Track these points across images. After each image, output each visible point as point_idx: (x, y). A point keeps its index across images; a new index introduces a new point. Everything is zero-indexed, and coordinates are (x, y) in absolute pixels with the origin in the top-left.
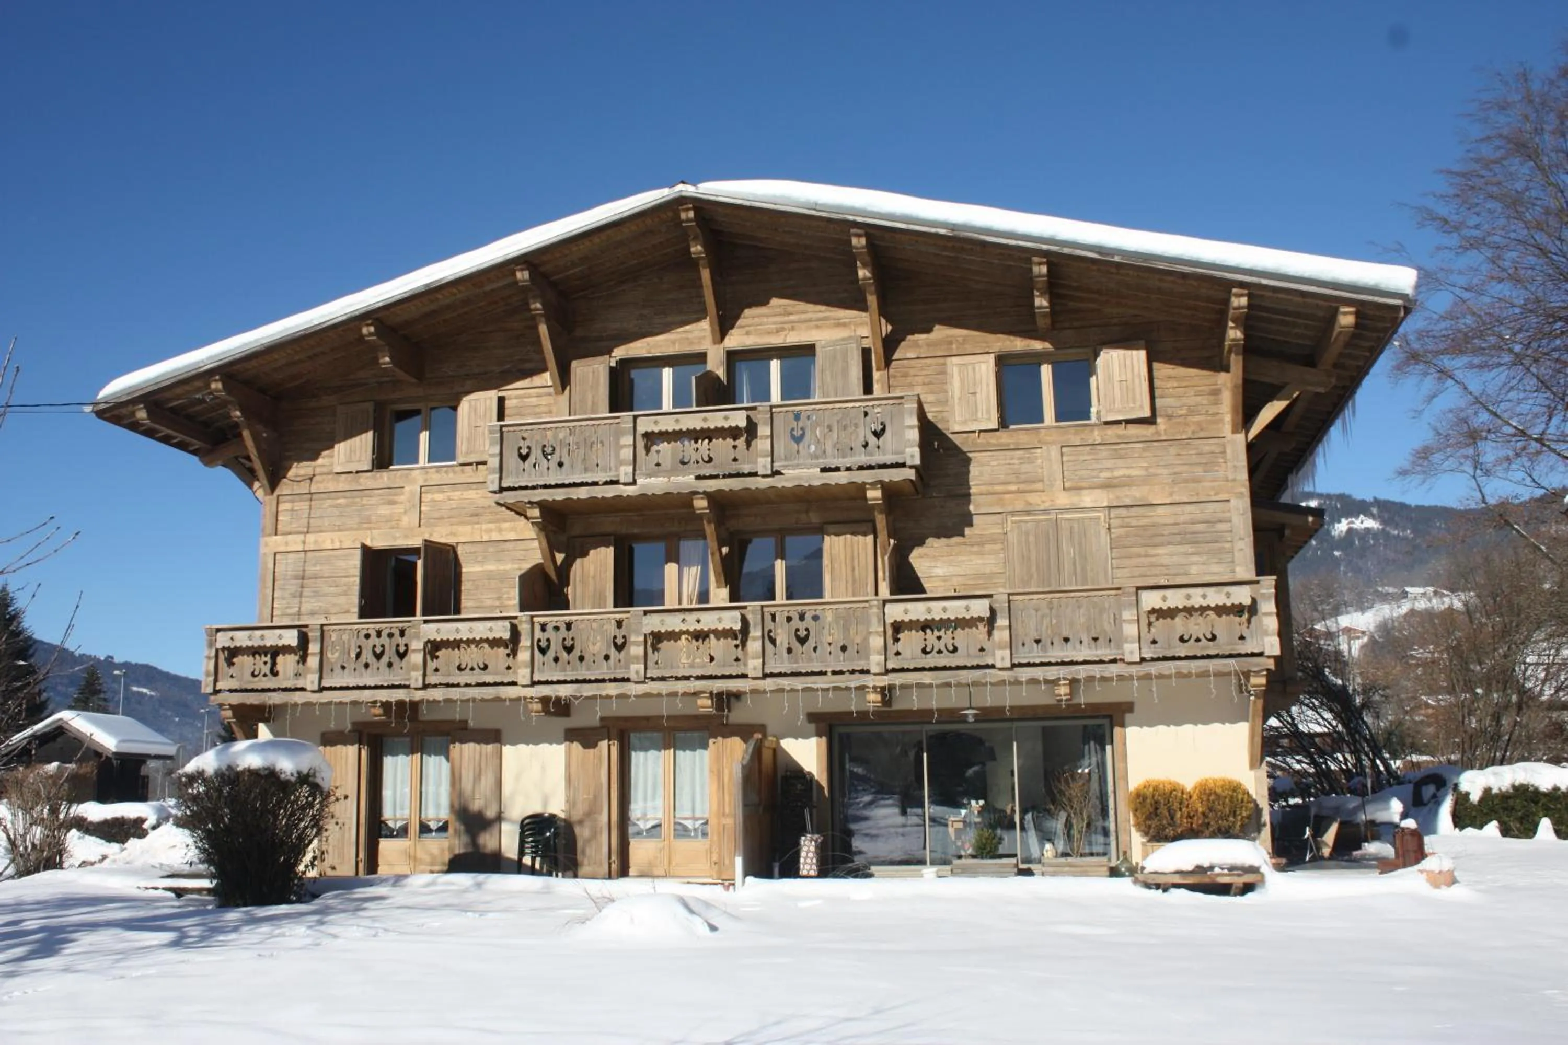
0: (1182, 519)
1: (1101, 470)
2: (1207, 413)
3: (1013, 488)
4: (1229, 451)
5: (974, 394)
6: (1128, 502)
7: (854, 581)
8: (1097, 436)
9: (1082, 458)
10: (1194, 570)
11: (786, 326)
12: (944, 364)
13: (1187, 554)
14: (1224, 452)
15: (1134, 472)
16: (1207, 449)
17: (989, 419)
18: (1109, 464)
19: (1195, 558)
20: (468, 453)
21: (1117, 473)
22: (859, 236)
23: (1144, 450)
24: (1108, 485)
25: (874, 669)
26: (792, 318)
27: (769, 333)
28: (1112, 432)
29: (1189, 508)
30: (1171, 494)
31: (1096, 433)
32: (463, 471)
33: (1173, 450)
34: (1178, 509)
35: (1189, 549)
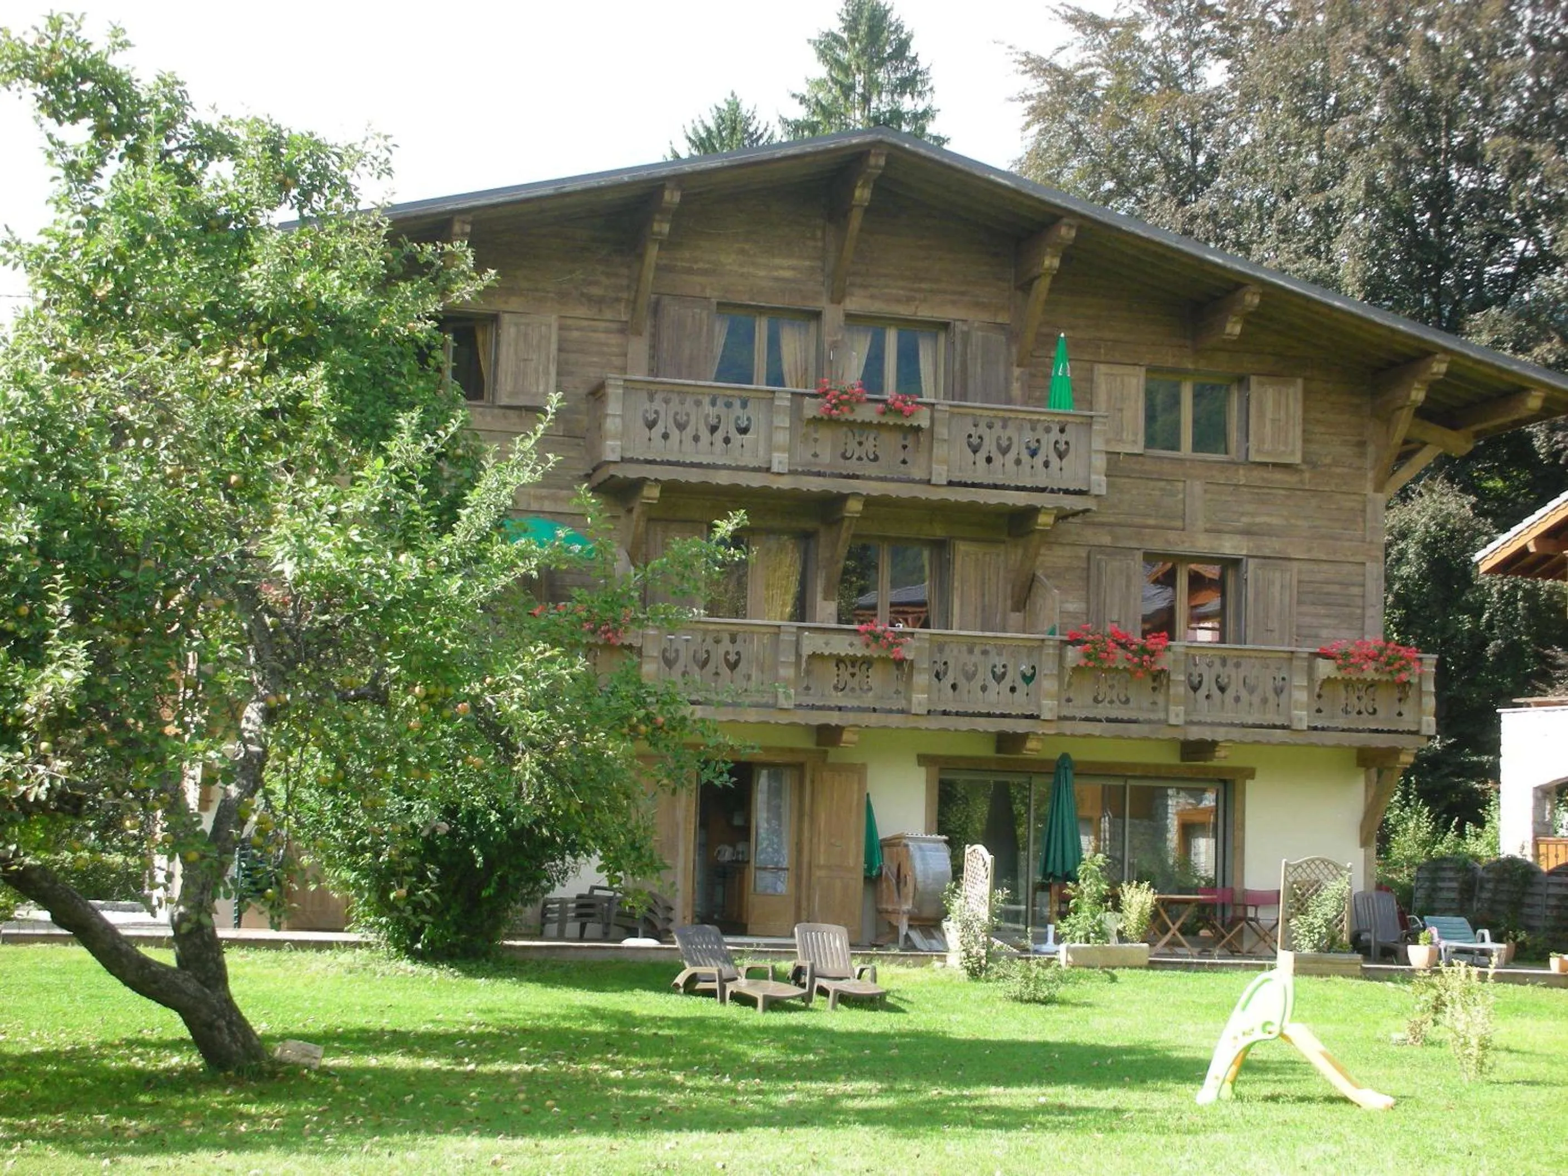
0: (1319, 577)
1: (1243, 514)
2: (1350, 466)
3: (1151, 522)
4: (1369, 509)
5: (1121, 410)
6: (1267, 552)
7: (983, 610)
8: (1241, 476)
9: (1224, 498)
10: (1324, 633)
11: (917, 295)
12: (1092, 370)
13: (1316, 615)
14: (1364, 511)
15: (1275, 521)
16: (1349, 504)
17: (1135, 442)
18: (1249, 508)
19: (1326, 621)
20: (513, 394)
21: (1259, 520)
22: (1071, 226)
23: (1288, 497)
24: (1247, 532)
25: (1046, 715)
26: (923, 286)
27: (898, 301)
28: (1257, 474)
29: (1325, 567)
30: (1310, 550)
31: (1241, 472)
32: (505, 417)
33: (1314, 502)
34: (1315, 567)
35: (1322, 611)
